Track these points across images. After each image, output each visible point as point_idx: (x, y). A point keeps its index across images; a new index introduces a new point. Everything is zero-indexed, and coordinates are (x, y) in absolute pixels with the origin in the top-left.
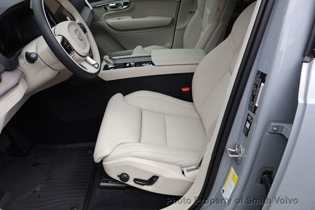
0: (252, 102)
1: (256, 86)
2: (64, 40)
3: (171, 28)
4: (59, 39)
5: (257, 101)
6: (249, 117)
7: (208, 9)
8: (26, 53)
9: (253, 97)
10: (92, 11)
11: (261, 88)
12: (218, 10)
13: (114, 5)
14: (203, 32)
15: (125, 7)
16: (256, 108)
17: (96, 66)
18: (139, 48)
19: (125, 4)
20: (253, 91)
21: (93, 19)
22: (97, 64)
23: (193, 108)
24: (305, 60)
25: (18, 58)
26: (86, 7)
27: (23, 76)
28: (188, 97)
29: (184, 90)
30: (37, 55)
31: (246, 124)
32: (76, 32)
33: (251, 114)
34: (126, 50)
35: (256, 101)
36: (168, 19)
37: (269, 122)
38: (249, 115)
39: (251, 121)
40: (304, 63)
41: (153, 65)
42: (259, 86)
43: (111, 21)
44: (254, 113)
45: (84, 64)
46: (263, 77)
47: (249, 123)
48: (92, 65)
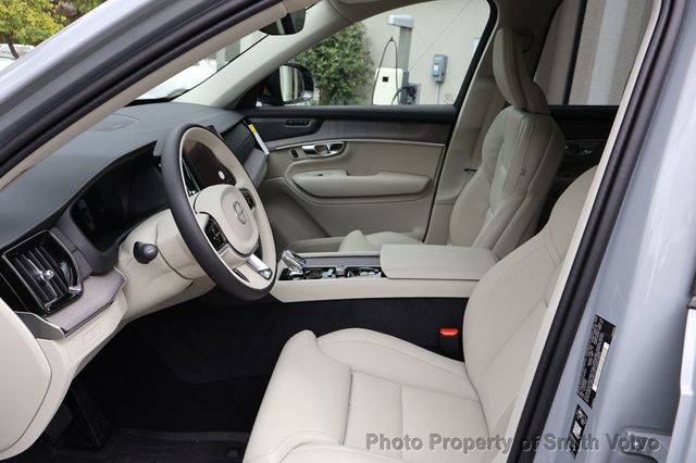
0: (585, 381)
1: (594, 348)
2: (211, 222)
3: (424, 199)
4: (202, 221)
5: (596, 381)
6: (580, 412)
7: (502, 168)
8: (137, 244)
9: (588, 371)
10: (268, 159)
11: (604, 353)
12: (523, 173)
13: (312, 147)
14: (493, 212)
15: (333, 152)
16: (593, 394)
17: (267, 274)
18: (356, 234)
19: (334, 147)
20: (587, 358)
21: (267, 173)
22: (269, 270)
23: (464, 375)
24: (691, 304)
25: (117, 250)
26: (256, 151)
27: (123, 286)
28: (453, 350)
29: (446, 333)
30: (157, 250)
31: (573, 427)
32: (235, 206)
33: (584, 406)
34: (328, 236)
35: (593, 379)
36: (420, 181)
37: (623, 429)
38: (578, 407)
39: (582, 421)
40: (690, 310)
41: (383, 275)
42: (599, 347)
43: (303, 178)
44: (590, 404)
45: (244, 270)
46: (606, 330)
47: (580, 425)
48: (259, 272)
